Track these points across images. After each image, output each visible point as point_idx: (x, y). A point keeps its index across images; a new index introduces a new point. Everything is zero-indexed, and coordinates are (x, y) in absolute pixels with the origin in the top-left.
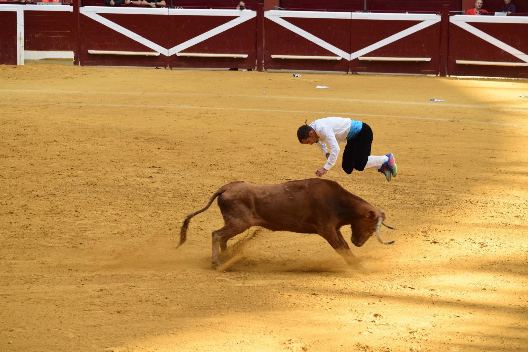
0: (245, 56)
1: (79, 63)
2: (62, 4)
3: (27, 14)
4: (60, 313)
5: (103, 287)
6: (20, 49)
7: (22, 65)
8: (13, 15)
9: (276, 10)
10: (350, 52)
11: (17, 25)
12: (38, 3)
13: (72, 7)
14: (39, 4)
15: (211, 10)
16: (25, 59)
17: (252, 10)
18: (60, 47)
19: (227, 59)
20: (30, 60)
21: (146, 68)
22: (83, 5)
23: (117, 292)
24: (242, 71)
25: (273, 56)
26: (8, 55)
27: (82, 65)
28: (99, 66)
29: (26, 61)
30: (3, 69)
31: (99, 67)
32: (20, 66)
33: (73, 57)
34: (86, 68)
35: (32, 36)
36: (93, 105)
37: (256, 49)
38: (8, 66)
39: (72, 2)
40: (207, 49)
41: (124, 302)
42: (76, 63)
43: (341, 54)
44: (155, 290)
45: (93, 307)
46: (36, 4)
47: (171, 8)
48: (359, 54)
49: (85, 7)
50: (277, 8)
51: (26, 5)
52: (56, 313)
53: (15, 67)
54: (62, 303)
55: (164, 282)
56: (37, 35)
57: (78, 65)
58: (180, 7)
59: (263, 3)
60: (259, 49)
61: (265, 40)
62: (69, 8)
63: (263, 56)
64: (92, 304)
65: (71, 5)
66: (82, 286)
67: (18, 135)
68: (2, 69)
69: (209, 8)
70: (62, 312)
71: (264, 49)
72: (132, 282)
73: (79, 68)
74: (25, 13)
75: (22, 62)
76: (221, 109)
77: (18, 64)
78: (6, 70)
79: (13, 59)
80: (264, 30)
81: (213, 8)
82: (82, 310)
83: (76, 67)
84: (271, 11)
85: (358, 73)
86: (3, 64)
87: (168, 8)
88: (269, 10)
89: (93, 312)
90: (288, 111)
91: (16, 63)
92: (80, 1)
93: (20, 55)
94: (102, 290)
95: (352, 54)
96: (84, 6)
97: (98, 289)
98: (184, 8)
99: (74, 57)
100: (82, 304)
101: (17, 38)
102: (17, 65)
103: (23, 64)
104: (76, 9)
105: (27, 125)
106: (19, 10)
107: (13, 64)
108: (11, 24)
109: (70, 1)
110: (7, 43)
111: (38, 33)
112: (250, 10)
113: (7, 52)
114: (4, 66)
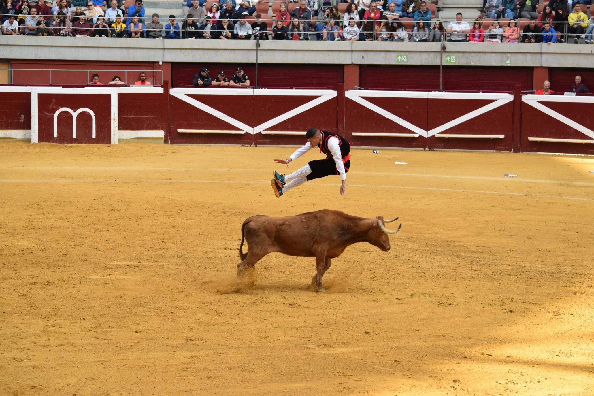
1: (169, 141)
2: (154, 86)
3: (120, 95)
4: (154, 379)
5: (193, 354)
6: (114, 129)
7: (116, 144)
8: (108, 97)
9: (356, 90)
10: (427, 129)
11: (112, 106)
12: (131, 86)
13: (163, 89)
14: (132, 87)
15: (294, 90)
16: (119, 138)
17: (333, 89)
20: (123, 139)
21: (232, 146)
22: (173, 87)
23: (207, 358)
25: (354, 134)
26: (102, 135)
27: (171, 143)
28: (187, 144)
29: (119, 140)
30: (98, 148)
31: (187, 145)
32: (114, 145)
33: (163, 136)
34: (176, 146)
35: (125, 116)
36: (182, 181)
37: (337, 127)
38: (103, 145)
39: (162, 84)
40: (290, 127)
41: (213, 368)
42: (166, 142)
43: (419, 132)
44: (243, 357)
45: (184, 373)
46: (129, 86)
47: (255, 89)
48: (436, 132)
49: (175, 88)
50: (356, 88)
52: (149, 378)
53: (109, 146)
54: (155, 369)
55: (251, 349)
56: (130, 116)
57: (168, 143)
58: (264, 88)
59: (343, 83)
60: (340, 127)
61: (346, 118)
62: (160, 90)
63: (344, 133)
64: (183, 370)
65: (162, 86)
66: (174, 353)
67: (112, 209)
69: (292, 88)
70: (155, 378)
71: (344, 127)
72: (221, 349)
73: (169, 146)
75: (115, 141)
77: (112, 143)
78: (101, 148)
79: (108, 138)
80: (345, 109)
81: (296, 89)
82: (174, 376)
83: (167, 144)
84: (351, 91)
85: (435, 149)
86: (98, 143)
87: (253, 88)
88: (350, 90)
89: (184, 378)
90: (368, 186)
91: (110, 142)
92: (170, 84)
93: (114, 135)
94: (192, 357)
95: (429, 132)
96: (174, 88)
97: (189, 356)
98: (268, 88)
99: (165, 135)
100: (174, 370)
101: (111, 118)
102: (111, 144)
103: (117, 143)
104: (166, 91)
105: (120, 200)
106: (114, 92)
107: (108, 144)
108: (105, 106)
109: (160, 83)
110: (102, 124)
111: (131, 114)
112: (331, 90)
113: (101, 132)
114: (98, 145)
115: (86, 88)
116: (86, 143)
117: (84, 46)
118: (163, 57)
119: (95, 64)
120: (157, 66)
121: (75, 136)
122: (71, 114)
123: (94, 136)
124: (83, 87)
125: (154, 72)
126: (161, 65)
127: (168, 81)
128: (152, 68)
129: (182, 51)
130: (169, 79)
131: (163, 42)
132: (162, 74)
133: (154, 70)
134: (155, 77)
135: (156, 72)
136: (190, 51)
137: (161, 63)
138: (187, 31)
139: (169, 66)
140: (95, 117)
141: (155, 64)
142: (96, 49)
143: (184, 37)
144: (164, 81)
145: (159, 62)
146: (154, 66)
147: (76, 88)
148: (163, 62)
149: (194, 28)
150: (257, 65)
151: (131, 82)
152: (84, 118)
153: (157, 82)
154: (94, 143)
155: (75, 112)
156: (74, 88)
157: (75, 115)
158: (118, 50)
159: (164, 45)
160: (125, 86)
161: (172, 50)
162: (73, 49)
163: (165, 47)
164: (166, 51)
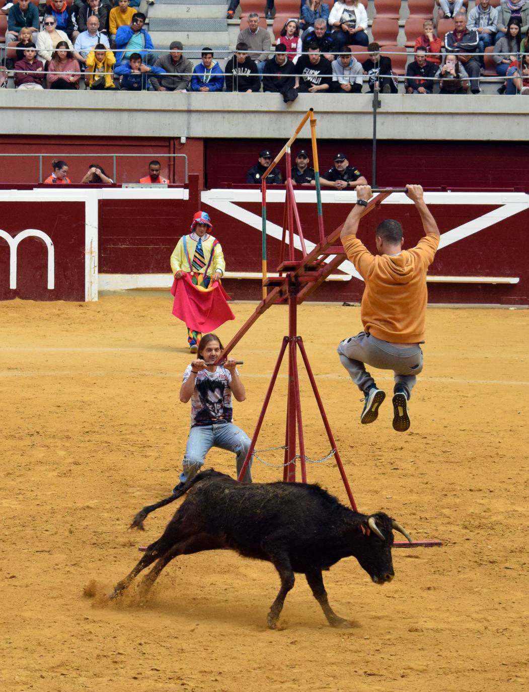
0: (515, 280)
2: (170, 187)
3: (103, 204)
6: (90, 270)
7: (93, 300)
8: (79, 208)
11: (86, 226)
12: (124, 185)
13: (187, 191)
14: (127, 187)
15: (449, 194)
16: (100, 289)
18: (165, 266)
19: (480, 287)
20: (109, 291)
21: (324, 305)
22: (208, 187)
24: (508, 309)
26: (67, 283)
28: (236, 301)
29: (101, 294)
30: (59, 310)
31: (236, 304)
32: (91, 302)
35: (112, 246)
38: (70, 303)
39: (187, 182)
40: (441, 267)
46: (120, 186)
49: (212, 190)
51: (103, 189)
53: (81, 305)
56: (122, 245)
62: (183, 194)
65: (185, 187)
67: (87, 432)
68: (57, 309)
69: (444, 190)
74: (101, 203)
75: (93, 295)
76: (468, 381)
77: (87, 299)
78: (64, 310)
79: (78, 289)
81: (453, 191)
86: (59, 299)
91: (82, 298)
92: (201, 181)
93: (91, 282)
96: (210, 190)
101: (84, 250)
102: (84, 301)
103: (96, 299)
104: (195, 195)
105: (102, 413)
106: (91, 198)
107: (78, 300)
108: (74, 225)
109: (183, 180)
110: (68, 260)
111: (124, 241)
112: (523, 194)
113: (65, 276)
114: (61, 302)
115: (35, 190)
116: (35, 299)
117: (32, 106)
118: (189, 128)
119: (53, 142)
120: (177, 146)
121: (13, 285)
122: (6, 242)
123: (51, 285)
124: (30, 188)
125: (170, 157)
126: (183, 144)
127: (198, 175)
128: (166, 149)
129: (227, 116)
130: (199, 173)
131: (189, 98)
132: (187, 162)
133: (170, 154)
134: (172, 167)
135: (174, 157)
136: (240, 116)
137: (183, 140)
138: (235, 77)
139: (201, 147)
140: (53, 246)
141: (172, 142)
142: (56, 113)
143: (229, 89)
144: (190, 177)
145: (179, 138)
146: (169, 146)
147: (16, 190)
148: (187, 138)
149: (249, 71)
150: (374, 143)
151: (124, 177)
152: (32, 249)
153: (176, 177)
154: (50, 299)
155: (13, 237)
156: (12, 190)
157: (13, 243)
158: (100, 114)
159: (189, 105)
160: (113, 186)
161: (206, 115)
162: (10, 113)
163: (193, 108)
164: (194, 116)
